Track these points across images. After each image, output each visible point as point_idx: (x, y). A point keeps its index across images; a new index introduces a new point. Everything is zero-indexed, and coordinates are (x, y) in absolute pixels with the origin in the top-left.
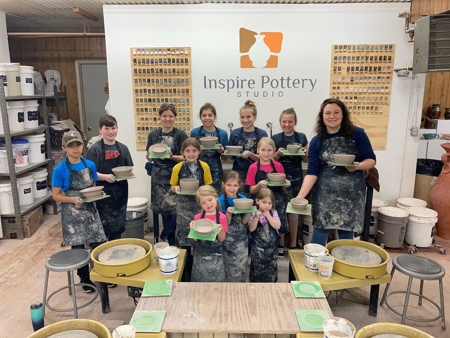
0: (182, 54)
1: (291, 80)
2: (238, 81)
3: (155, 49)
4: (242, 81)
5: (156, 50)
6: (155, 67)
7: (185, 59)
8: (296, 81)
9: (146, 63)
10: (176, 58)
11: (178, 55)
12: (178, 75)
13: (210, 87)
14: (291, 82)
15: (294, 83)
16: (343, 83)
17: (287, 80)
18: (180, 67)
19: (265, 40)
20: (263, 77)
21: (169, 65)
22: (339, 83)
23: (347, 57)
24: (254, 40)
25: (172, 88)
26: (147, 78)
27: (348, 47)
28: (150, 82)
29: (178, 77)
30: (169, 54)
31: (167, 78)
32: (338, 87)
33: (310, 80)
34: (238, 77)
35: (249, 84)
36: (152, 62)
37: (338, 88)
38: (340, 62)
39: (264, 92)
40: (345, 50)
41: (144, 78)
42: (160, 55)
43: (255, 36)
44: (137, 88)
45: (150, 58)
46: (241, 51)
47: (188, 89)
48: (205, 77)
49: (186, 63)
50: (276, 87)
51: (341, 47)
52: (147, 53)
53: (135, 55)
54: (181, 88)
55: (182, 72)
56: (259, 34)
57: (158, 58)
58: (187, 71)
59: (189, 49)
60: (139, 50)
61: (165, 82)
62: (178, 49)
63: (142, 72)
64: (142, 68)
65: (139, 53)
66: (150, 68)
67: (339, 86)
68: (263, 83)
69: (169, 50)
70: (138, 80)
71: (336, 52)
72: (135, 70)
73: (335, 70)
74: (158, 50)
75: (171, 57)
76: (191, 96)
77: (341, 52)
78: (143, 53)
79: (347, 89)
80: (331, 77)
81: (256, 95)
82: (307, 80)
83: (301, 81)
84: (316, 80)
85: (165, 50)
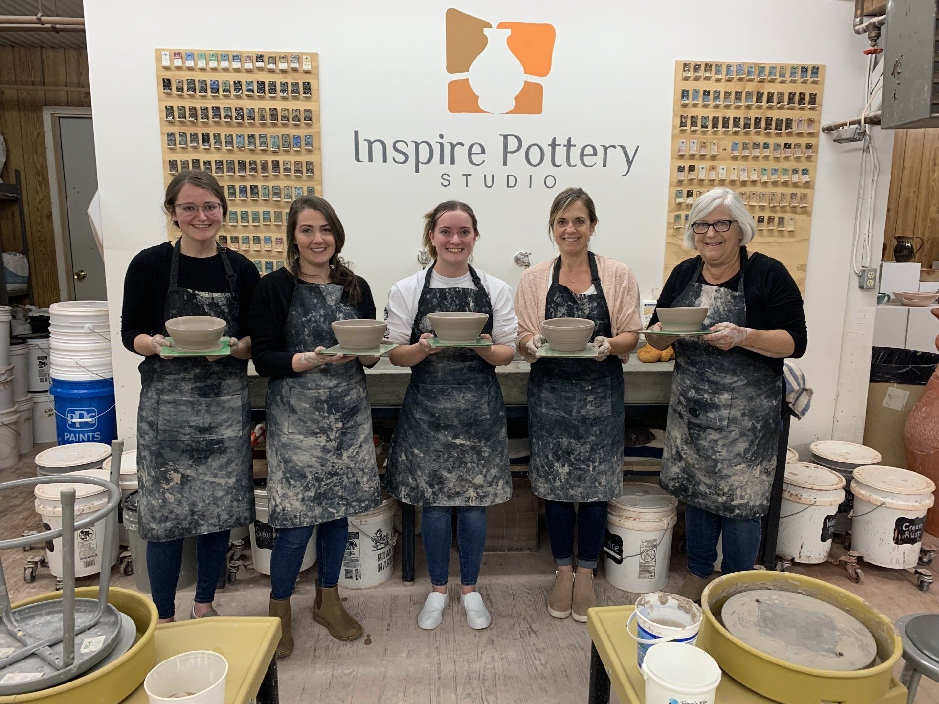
0: (295, 70)
1: (575, 146)
2: (442, 145)
3: (221, 55)
4: (453, 146)
5: (225, 56)
6: (222, 103)
7: (304, 83)
8: (589, 151)
9: (197, 91)
10: (278, 79)
11: (284, 72)
12: (285, 125)
13: (371, 160)
14: (575, 153)
15: (582, 155)
16: (703, 157)
17: (564, 146)
18: (291, 105)
19: (511, 43)
20: (505, 137)
21: (261, 98)
22: (692, 157)
23: (712, 94)
24: (483, 42)
25: (270, 159)
26: (200, 131)
27: (713, 67)
28: (208, 141)
29: (286, 131)
30: (260, 69)
31: (257, 132)
32: (690, 166)
33: (623, 148)
34: (441, 136)
35: (470, 154)
36: (215, 90)
37: (692, 169)
38: (695, 105)
39: (508, 176)
40: (707, 74)
41: (194, 130)
42: (237, 71)
43: (486, 31)
44: (173, 157)
45: (209, 77)
46: (451, 69)
47: (312, 163)
48: (356, 133)
49: (305, 93)
50: (539, 164)
51: (697, 67)
52: (202, 64)
53: (167, 69)
54: (293, 159)
55: (297, 118)
56: (495, 25)
57: (232, 77)
58: (308, 114)
59: (314, 57)
60: (178, 55)
61: (250, 143)
62: (284, 58)
63: (188, 114)
64: (187, 104)
65: (178, 62)
66: (210, 104)
67: (692, 163)
68: (506, 152)
69: (260, 58)
70: (177, 136)
71: (686, 79)
72: (169, 110)
73: (682, 124)
74: (231, 58)
75: (267, 78)
76: (320, 183)
77: (697, 79)
78: (190, 63)
79: (711, 172)
80: (673, 141)
81: (489, 183)
82: (614, 147)
83: (600, 151)
84: (638, 147)
85: (249, 58)
